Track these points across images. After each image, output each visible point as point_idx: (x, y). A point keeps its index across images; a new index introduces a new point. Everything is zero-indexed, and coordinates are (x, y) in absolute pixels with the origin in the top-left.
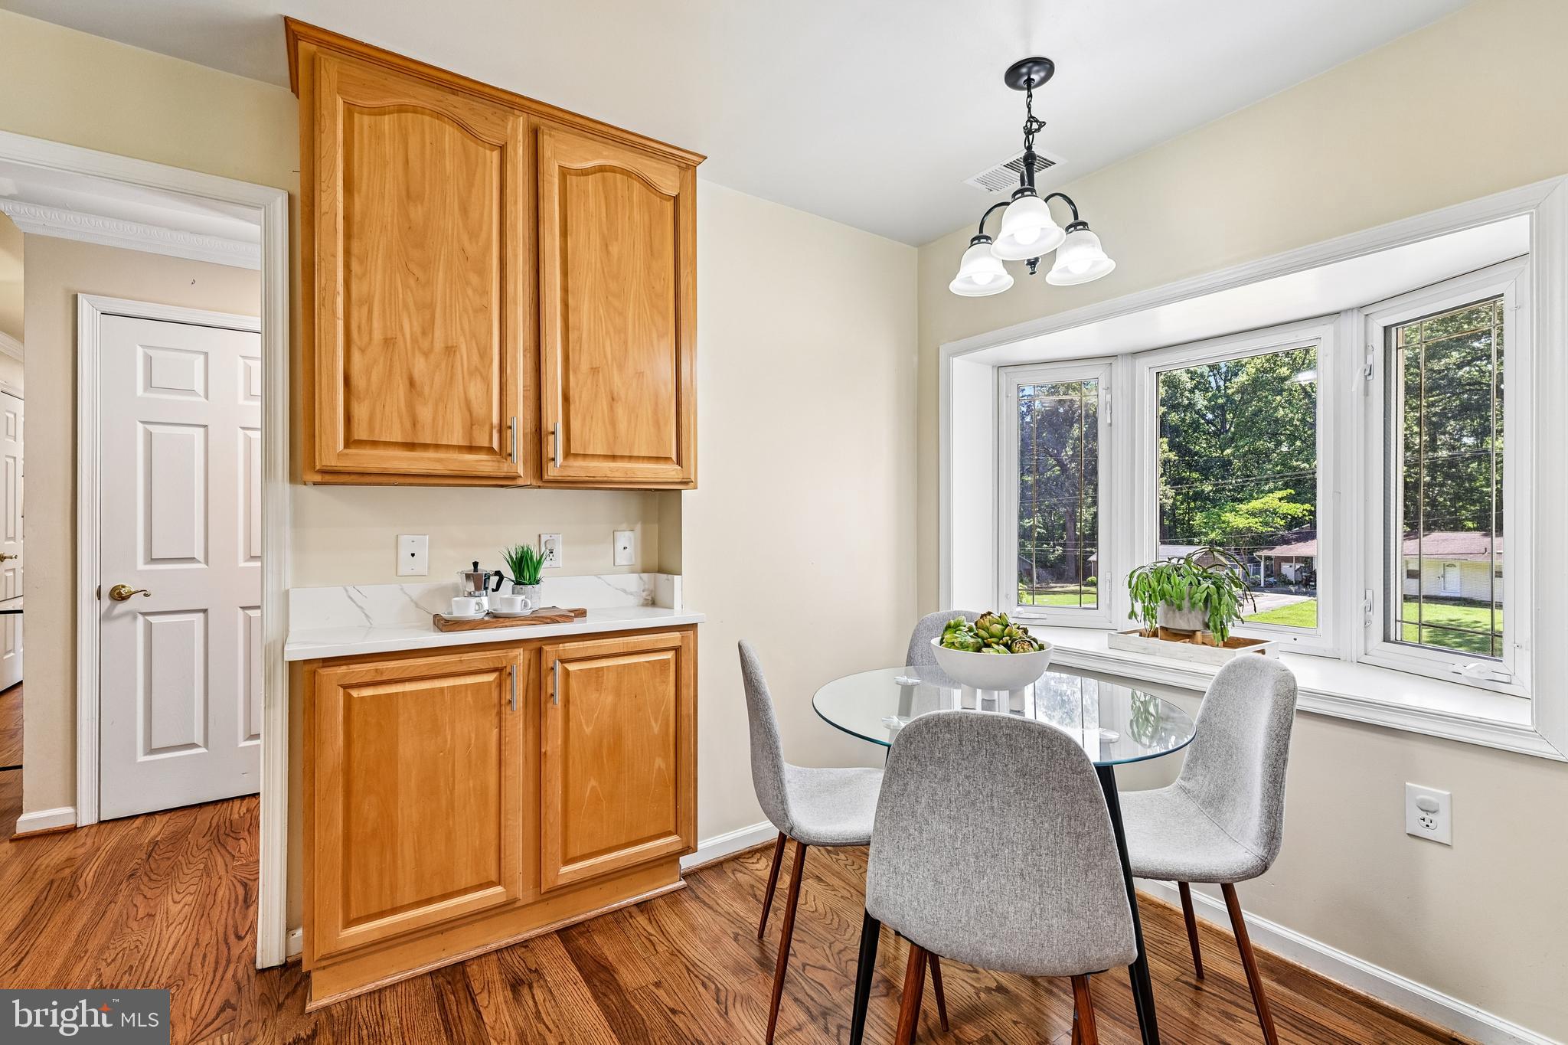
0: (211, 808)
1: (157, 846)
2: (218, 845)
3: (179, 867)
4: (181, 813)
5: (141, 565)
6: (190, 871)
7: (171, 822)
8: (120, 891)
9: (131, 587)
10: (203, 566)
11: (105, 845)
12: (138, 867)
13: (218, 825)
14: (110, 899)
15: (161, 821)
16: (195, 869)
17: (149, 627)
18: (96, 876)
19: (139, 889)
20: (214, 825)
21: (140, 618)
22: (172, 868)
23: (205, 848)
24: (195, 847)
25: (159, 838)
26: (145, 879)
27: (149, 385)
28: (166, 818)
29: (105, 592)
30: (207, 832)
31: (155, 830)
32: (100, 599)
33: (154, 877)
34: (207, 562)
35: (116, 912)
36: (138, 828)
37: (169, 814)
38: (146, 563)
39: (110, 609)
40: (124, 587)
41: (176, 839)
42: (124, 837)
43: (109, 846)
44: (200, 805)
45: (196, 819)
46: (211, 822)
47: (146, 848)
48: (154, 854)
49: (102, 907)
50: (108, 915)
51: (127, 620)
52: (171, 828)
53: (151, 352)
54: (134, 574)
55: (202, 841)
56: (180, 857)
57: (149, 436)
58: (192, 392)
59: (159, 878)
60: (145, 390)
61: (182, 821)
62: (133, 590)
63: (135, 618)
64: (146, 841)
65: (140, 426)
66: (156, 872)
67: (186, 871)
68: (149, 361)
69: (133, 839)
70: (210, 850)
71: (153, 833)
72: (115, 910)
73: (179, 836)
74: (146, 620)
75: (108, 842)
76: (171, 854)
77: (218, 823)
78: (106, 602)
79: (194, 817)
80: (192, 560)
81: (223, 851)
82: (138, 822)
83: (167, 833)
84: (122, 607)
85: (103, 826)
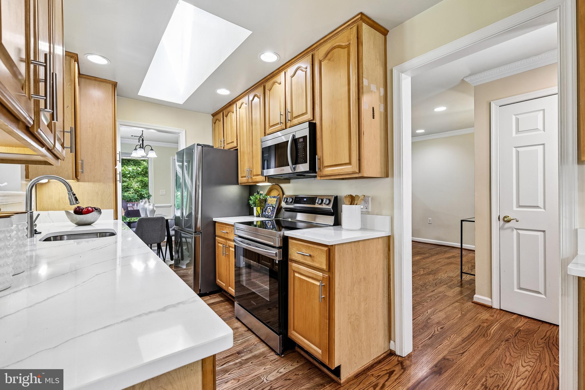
0: (547, 325)
1: (520, 332)
2: (548, 348)
3: (528, 348)
4: (533, 321)
5: (515, 208)
6: (532, 354)
7: (528, 323)
8: (502, 345)
9: (511, 217)
10: (543, 210)
11: (501, 320)
12: (510, 338)
13: (549, 337)
14: (497, 346)
15: (524, 321)
16: (534, 354)
17: (518, 235)
18: (494, 332)
19: (509, 349)
20: (548, 335)
21: (515, 231)
22: (524, 347)
23: (541, 346)
24: (536, 342)
25: (521, 329)
26: (512, 346)
27: (518, 131)
28: (526, 320)
29: (501, 218)
30: (543, 337)
31: (520, 324)
32: (499, 220)
33: (516, 347)
34: (545, 208)
35: (498, 354)
36: (514, 319)
37: (528, 319)
38: (517, 207)
39: (503, 225)
40: (508, 217)
41: (529, 333)
42: (508, 320)
43: (502, 322)
44: (543, 322)
45: (539, 327)
46: (546, 333)
47: (515, 330)
48: (518, 335)
49: (494, 348)
50: (495, 353)
51: (510, 230)
52: (527, 326)
53: (518, 117)
54: (513, 212)
55: (541, 341)
56: (529, 343)
57: (518, 153)
58: (537, 129)
59: (518, 349)
60: (516, 133)
61: (533, 326)
62: (512, 218)
63: (513, 230)
64: (516, 327)
65: (514, 149)
66: (517, 345)
67: (530, 353)
68: (517, 120)
69: (511, 324)
70: (543, 347)
71: (520, 325)
72: (498, 353)
73: (530, 333)
74: (517, 232)
75: (502, 319)
76: (525, 340)
77: (549, 335)
78: (502, 222)
79: (538, 326)
80: (537, 207)
81: (550, 352)
82: (514, 317)
83: (525, 328)
84: (508, 225)
85: (501, 311)
